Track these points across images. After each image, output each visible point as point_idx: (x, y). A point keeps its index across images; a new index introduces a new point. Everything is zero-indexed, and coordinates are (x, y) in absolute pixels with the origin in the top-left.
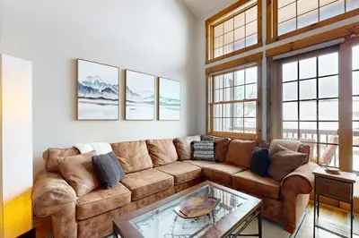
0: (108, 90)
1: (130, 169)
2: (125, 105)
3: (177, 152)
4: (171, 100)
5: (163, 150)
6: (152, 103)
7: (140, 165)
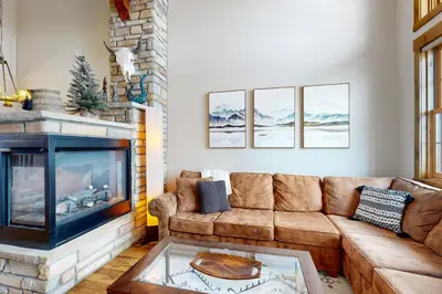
0: (235, 117)
1: (241, 203)
2: (253, 131)
3: (323, 198)
4: (326, 117)
5: (295, 190)
6: (291, 124)
7: (254, 202)
